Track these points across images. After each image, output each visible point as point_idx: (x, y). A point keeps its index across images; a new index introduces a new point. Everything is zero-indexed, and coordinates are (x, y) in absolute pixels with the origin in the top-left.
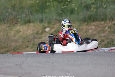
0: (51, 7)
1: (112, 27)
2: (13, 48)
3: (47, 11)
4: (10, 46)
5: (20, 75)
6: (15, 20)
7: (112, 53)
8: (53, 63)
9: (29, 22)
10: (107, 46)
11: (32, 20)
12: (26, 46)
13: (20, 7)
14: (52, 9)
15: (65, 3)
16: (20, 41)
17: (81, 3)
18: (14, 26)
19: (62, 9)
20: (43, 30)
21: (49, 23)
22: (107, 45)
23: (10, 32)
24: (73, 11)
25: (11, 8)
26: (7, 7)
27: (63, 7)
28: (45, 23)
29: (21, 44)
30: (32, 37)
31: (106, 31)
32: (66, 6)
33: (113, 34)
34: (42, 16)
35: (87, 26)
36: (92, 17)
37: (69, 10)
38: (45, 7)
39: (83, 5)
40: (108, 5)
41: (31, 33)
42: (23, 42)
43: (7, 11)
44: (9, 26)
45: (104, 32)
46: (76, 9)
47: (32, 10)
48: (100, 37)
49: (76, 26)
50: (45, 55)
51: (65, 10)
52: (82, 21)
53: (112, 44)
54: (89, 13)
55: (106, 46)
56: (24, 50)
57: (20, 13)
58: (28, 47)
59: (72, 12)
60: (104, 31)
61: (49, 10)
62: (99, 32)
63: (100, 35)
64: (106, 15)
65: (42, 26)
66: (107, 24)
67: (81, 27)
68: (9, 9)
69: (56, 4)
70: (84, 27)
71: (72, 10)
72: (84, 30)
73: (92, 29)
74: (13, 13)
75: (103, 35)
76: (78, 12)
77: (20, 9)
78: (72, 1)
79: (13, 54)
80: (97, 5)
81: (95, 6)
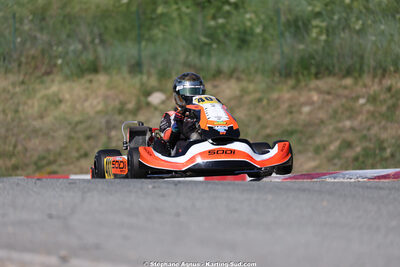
0: (172, 20)
1: (382, 97)
2: (35, 158)
3: (157, 33)
4: (26, 150)
5: (63, 253)
6: (46, 61)
7: (381, 188)
8: (178, 215)
9: (94, 68)
10: (363, 162)
11: (103, 62)
12: (82, 152)
13: (64, 17)
14: (176, 27)
15: (219, 9)
16: (62, 132)
17: (277, 12)
18: (42, 82)
19: (209, 28)
20: (142, 99)
21: (163, 75)
22: (361, 159)
23: (25, 103)
24: (249, 38)
25: (31, 17)
26: (17, 15)
27: (212, 23)
28: (149, 75)
29: (63, 144)
30: (103, 121)
31: (361, 112)
32: (225, 18)
33: (383, 123)
34: (140, 51)
35: (295, 93)
36: (313, 62)
37: (233, 35)
38: (152, 19)
39: (283, 19)
40: (369, 22)
41: (100, 107)
42: (70, 138)
43: (16, 30)
44: (23, 83)
45: (352, 113)
46: (258, 30)
47: (106, 28)
48: (340, 131)
49: (255, 91)
50: (150, 186)
51: (219, 31)
52: (277, 75)
53: (378, 158)
54: (301, 47)
55: (359, 163)
56: (71, 167)
57: (64, 36)
58: (86, 155)
59: (244, 40)
60: (352, 110)
61: (164, 32)
62: (335, 115)
63: (340, 125)
64: (362, 57)
65: (138, 85)
66: (365, 86)
67: (275, 95)
68: (26, 21)
69: (188, 11)
70: (285, 93)
71: (245, 32)
72: (284, 106)
73: (311, 103)
74: (38, 35)
75: (348, 124)
76: (264, 40)
77: (62, 22)
78: (243, 3)
79: (38, 179)
80: (332, 19)
81: (324, 24)
